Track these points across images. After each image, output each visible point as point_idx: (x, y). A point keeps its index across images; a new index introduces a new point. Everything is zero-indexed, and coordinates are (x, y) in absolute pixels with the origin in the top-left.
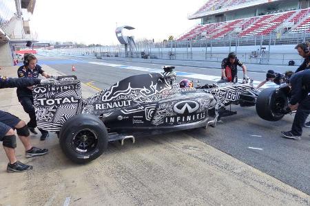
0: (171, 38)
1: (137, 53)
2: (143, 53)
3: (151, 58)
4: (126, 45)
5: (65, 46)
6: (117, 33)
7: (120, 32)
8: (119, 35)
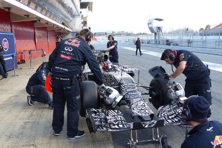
0: (208, 27)
1: (163, 41)
2: (167, 41)
3: (173, 45)
4: (156, 34)
5: (118, 34)
6: (149, 24)
7: (151, 23)
8: (150, 26)
